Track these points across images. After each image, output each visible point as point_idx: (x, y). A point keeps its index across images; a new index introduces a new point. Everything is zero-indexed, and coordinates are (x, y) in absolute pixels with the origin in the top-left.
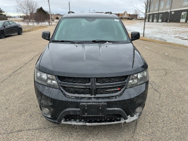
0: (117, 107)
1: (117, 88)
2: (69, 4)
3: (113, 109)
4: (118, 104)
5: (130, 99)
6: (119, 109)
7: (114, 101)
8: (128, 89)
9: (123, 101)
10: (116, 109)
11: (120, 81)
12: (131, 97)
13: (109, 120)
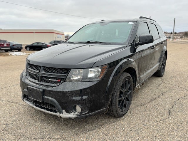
0: (52, 97)
1: (57, 79)
2: (174, 21)
3: (48, 98)
4: (51, 94)
5: (63, 92)
6: (52, 99)
7: (49, 90)
8: (66, 83)
9: (56, 92)
10: (50, 98)
11: (60, 73)
12: (64, 91)
13: (50, 109)
